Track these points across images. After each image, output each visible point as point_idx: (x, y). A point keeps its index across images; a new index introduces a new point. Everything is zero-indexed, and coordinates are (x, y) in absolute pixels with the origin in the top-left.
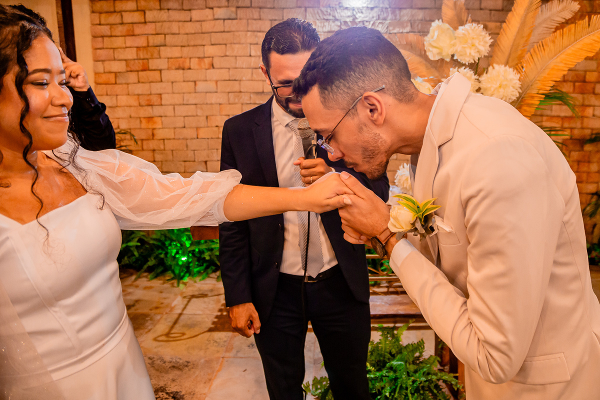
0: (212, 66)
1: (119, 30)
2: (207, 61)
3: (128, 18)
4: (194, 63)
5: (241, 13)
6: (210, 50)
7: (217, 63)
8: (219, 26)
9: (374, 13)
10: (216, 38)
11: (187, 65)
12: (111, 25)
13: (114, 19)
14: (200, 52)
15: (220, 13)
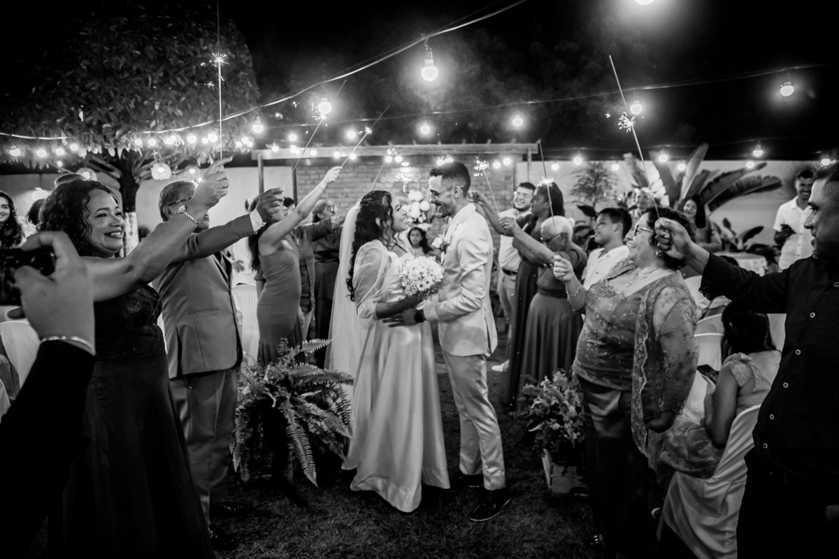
0: (347, 196)
1: (310, 182)
2: (345, 195)
3: (313, 177)
4: (340, 195)
5: (359, 175)
6: (346, 190)
7: (349, 195)
8: (350, 180)
9: (413, 174)
10: (349, 185)
11: (336, 196)
12: (306, 181)
13: (307, 177)
14: (342, 191)
15: (350, 175)
